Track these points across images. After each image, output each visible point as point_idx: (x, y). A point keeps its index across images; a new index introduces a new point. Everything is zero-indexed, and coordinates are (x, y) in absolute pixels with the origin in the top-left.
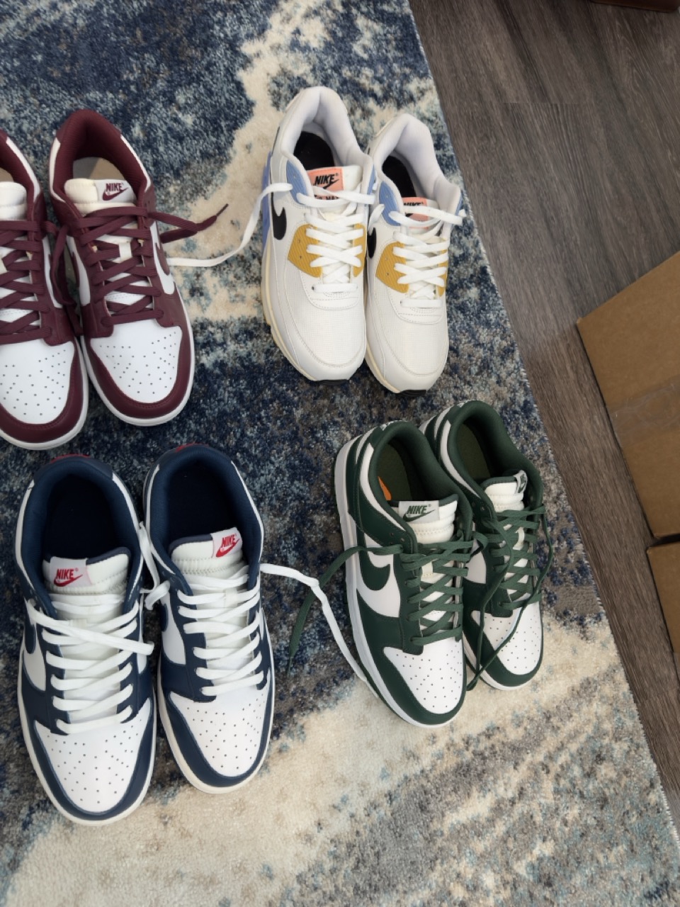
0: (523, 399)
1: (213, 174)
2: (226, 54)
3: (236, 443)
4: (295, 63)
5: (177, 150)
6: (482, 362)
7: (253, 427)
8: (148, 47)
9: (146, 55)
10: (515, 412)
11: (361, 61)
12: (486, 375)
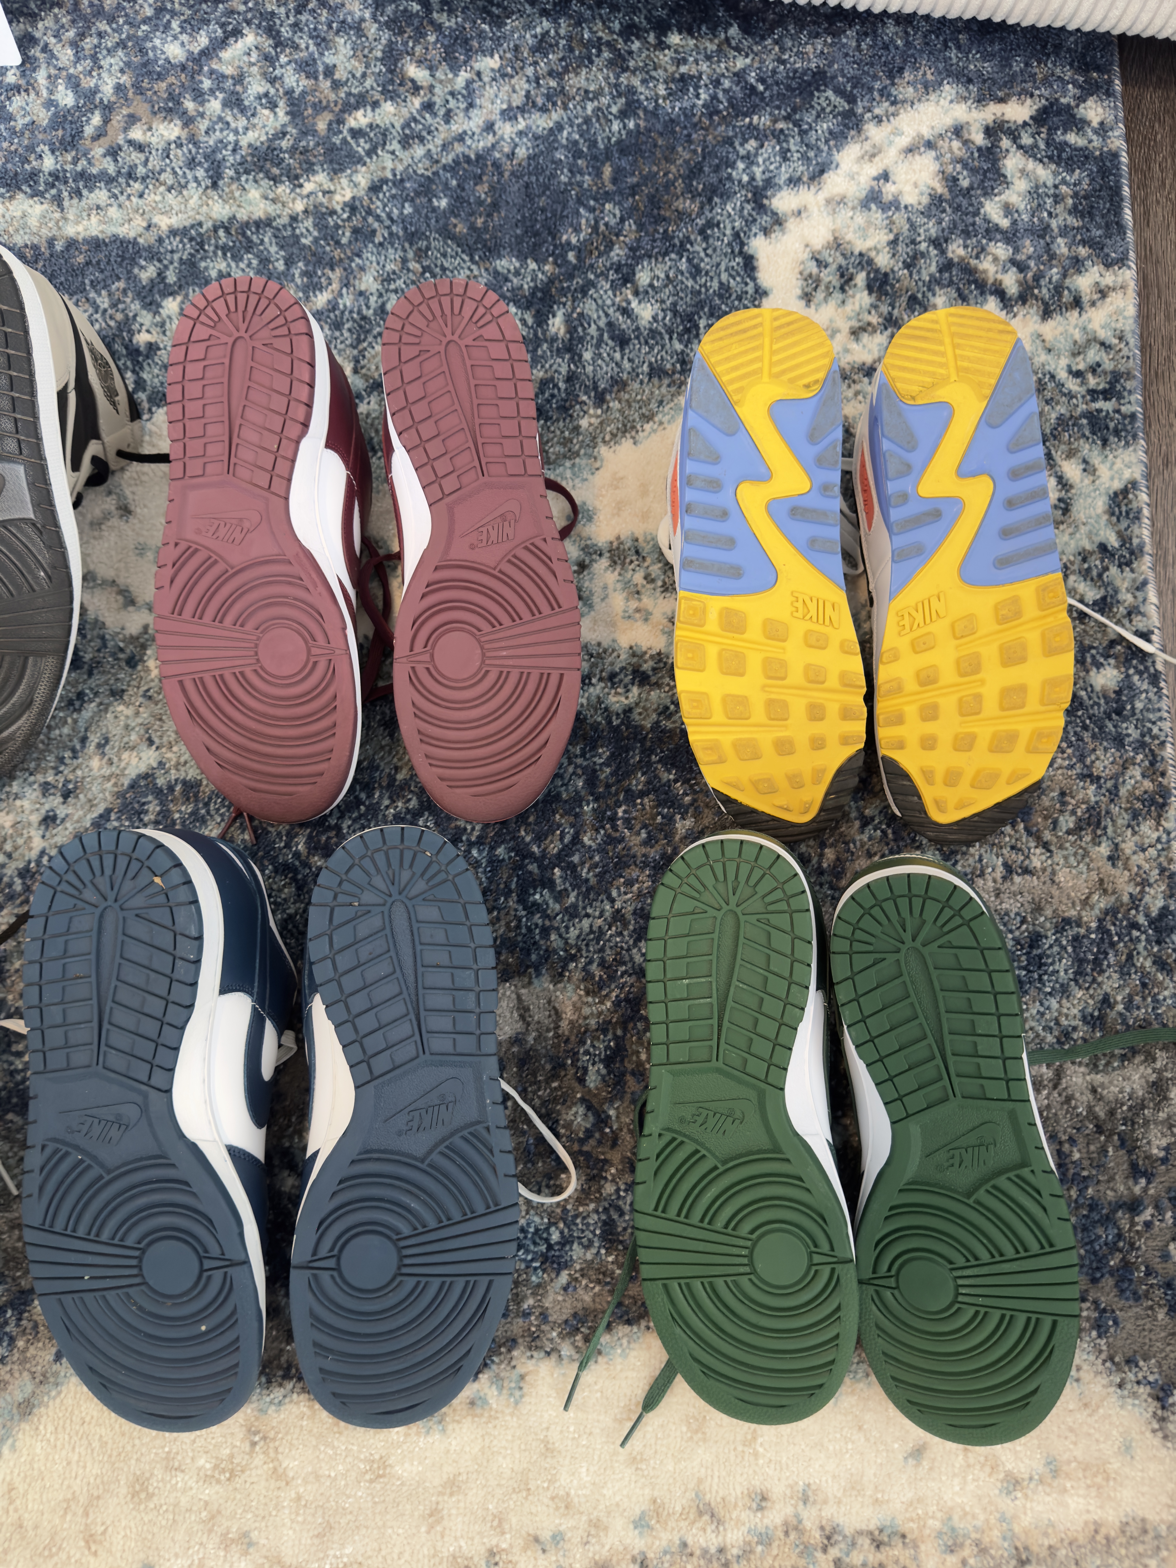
0: (1160, 903)
1: (661, 403)
2: (742, 208)
3: (561, 851)
4: (863, 232)
5: (612, 359)
6: (1088, 810)
7: (597, 831)
8: (614, 193)
9: (607, 206)
10: (1135, 926)
11: (992, 231)
12: (1088, 838)
